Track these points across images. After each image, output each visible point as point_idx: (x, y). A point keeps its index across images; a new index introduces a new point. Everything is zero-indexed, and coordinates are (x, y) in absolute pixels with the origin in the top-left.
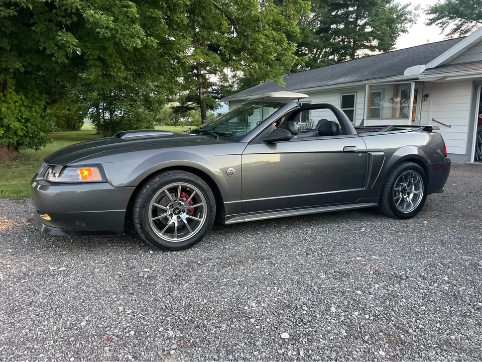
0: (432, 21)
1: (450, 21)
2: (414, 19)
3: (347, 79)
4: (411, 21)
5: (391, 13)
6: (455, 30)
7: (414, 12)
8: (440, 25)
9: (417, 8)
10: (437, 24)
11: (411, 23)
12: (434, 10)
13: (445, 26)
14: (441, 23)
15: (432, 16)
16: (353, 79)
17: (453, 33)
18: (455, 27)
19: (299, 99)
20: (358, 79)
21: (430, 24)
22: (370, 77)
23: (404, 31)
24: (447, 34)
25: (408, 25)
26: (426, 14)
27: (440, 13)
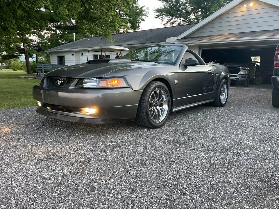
0: (158, 16)
1: (165, 17)
2: (147, 14)
3: (133, 42)
4: (145, 15)
5: (136, 10)
6: (168, 22)
7: (146, 10)
8: (161, 19)
9: (148, 9)
10: (160, 18)
11: (145, 16)
12: (158, 11)
13: (163, 19)
14: (161, 18)
15: (158, 14)
16: (136, 42)
17: (166, 23)
18: (168, 20)
19: (121, 50)
20: (139, 43)
21: (157, 18)
22: (146, 42)
23: (143, 20)
24: (164, 24)
25: (144, 17)
26: (154, 12)
27: (161, 12)
